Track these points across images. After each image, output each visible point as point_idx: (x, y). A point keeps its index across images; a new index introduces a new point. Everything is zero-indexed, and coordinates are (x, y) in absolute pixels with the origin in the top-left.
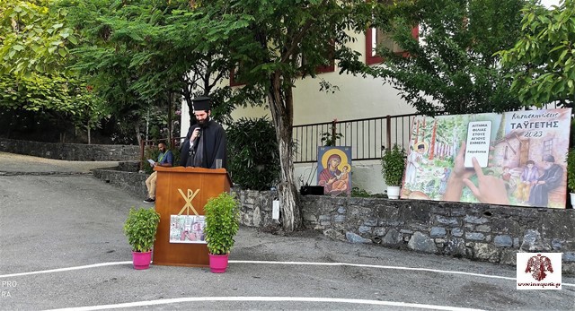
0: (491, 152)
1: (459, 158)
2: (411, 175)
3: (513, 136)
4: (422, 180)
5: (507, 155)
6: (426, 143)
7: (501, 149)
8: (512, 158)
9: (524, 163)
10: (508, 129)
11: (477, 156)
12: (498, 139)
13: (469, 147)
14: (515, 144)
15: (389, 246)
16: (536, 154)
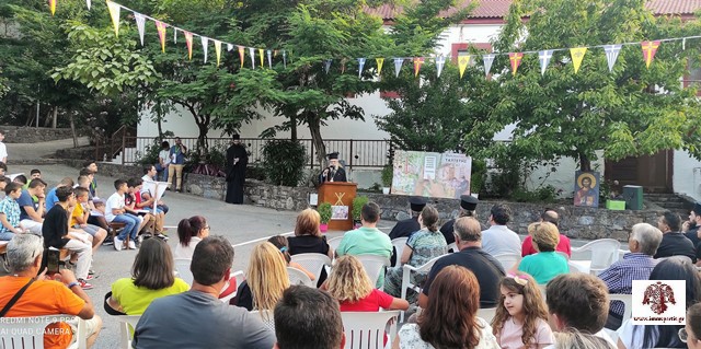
0: (436, 172)
1: (420, 174)
2: (396, 182)
3: (446, 165)
4: (402, 184)
5: (444, 174)
6: (403, 165)
7: (441, 171)
8: (446, 176)
9: (452, 179)
10: (444, 162)
11: (429, 174)
12: (440, 166)
13: (426, 169)
14: (447, 169)
15: (385, 219)
16: (457, 175)
